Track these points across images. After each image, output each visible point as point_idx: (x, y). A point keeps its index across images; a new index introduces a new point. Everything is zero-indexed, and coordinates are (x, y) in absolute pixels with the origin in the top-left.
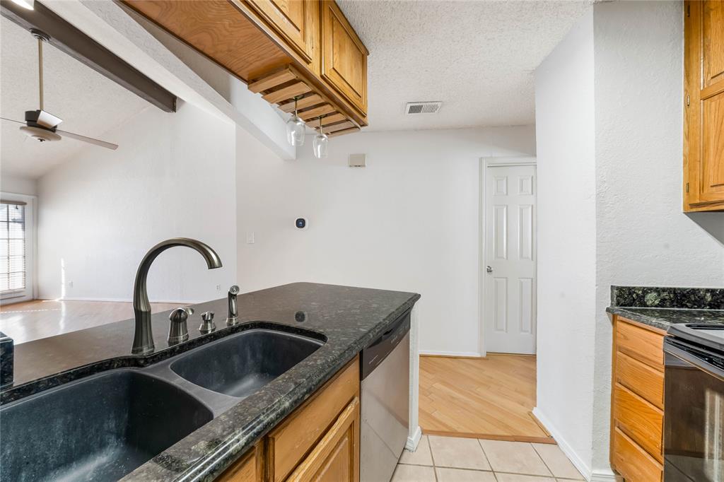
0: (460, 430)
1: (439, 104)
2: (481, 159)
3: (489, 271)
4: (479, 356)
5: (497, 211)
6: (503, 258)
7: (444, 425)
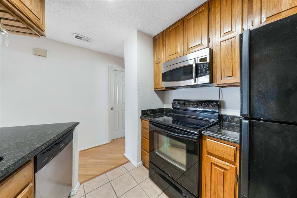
0: (98, 174)
1: (91, 40)
2: (109, 66)
3: (112, 109)
4: (108, 142)
5: (115, 87)
6: (117, 104)
7: (90, 175)
